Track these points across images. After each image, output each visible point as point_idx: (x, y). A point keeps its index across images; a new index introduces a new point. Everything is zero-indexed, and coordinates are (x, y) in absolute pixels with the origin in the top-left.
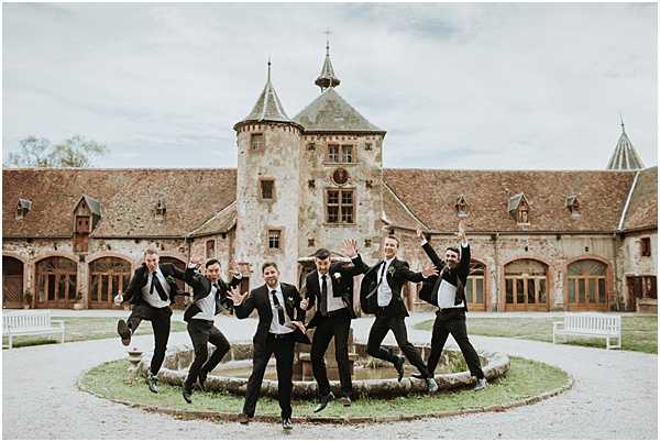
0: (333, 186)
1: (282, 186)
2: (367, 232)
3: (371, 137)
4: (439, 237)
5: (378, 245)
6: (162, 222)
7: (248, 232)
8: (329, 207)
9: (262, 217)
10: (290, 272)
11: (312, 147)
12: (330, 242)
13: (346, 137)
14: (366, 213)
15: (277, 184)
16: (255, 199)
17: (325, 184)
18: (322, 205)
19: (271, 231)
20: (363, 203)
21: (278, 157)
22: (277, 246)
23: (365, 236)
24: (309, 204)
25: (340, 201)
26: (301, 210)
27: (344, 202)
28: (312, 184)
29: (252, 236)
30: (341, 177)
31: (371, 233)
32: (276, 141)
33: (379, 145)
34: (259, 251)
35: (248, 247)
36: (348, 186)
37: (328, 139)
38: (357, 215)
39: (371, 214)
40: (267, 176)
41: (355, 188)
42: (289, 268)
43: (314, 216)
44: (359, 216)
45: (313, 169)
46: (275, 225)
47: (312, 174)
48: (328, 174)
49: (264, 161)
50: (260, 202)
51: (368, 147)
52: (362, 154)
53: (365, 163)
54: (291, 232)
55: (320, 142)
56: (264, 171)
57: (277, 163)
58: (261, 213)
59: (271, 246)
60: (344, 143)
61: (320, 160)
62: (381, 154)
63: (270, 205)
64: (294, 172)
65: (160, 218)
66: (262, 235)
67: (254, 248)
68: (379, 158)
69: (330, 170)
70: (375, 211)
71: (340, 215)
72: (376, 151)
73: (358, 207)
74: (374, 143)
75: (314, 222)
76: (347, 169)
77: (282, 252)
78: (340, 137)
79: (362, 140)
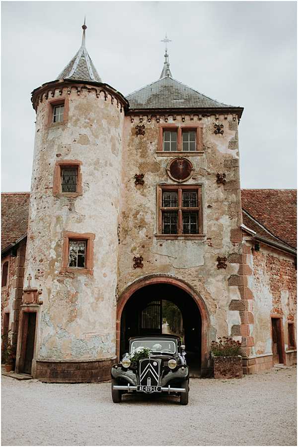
0: (170, 182)
1: (91, 174)
2: (220, 246)
3: (222, 117)
5: (236, 266)
7: (37, 242)
8: (163, 212)
9: (59, 218)
10: (101, 304)
11: (139, 131)
12: (166, 261)
13: (187, 118)
14: (217, 219)
15: (83, 169)
16: (50, 192)
17: (157, 179)
18: (154, 210)
19: (71, 240)
20: (214, 205)
21: (85, 131)
23: (216, 252)
24: (134, 207)
25: (181, 202)
26: (125, 215)
27: (186, 203)
28: (139, 180)
29: (44, 248)
30: (180, 169)
31: (226, 248)
32: (84, 110)
33: (233, 127)
34: (53, 271)
35: (37, 265)
36: (191, 182)
37: (162, 121)
38: (205, 222)
39: (225, 221)
40: (69, 158)
41: (201, 185)
42: (100, 298)
43: (141, 225)
44: (208, 225)
45: (140, 160)
46: (79, 230)
47: (141, 166)
48: (163, 166)
49: (66, 137)
50: (57, 196)
51: (218, 130)
52: (210, 139)
53: (214, 152)
54: (105, 242)
55: (151, 125)
56: (64, 150)
57: (84, 140)
58: (58, 213)
59: (73, 264)
60: (184, 125)
61: (152, 148)
62: (236, 138)
63: (71, 200)
64: (111, 157)
66: (58, 245)
67: (45, 267)
68: (234, 144)
69: (165, 161)
70: (231, 217)
71: (181, 223)
72: (229, 135)
73: (206, 212)
74: (226, 124)
75: (142, 233)
76: (190, 159)
78: (179, 118)
79: (208, 122)
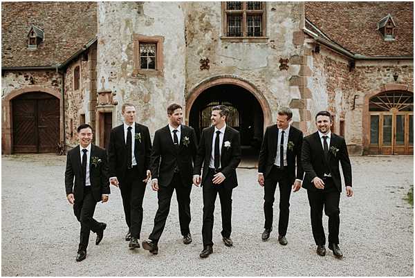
2: (282, 48)
4: (365, 64)
5: (297, 67)
6: (34, 52)
7: (108, 46)
8: (228, 15)
9: (128, 21)
12: (231, 62)
14: (280, 22)
19: (141, 42)
20: (278, 8)
22: (152, 66)
23: (279, 54)
24: (200, 10)
25: (245, 5)
26: (191, 18)
27: (250, 6)
29: (115, 51)
31: (289, 49)
34: (126, 73)
35: (110, 68)
38: (269, 25)
39: (288, 23)
43: (207, 28)
44: (271, 27)
46: (148, 33)
54: (174, 45)
58: (127, 16)
59: (144, 66)
63: (139, 3)
65: (34, 48)
66: (129, 48)
67: (117, 69)
70: (294, 20)
71: (245, 27)
73: (270, 15)
75: (208, 36)
77: (160, 74)
